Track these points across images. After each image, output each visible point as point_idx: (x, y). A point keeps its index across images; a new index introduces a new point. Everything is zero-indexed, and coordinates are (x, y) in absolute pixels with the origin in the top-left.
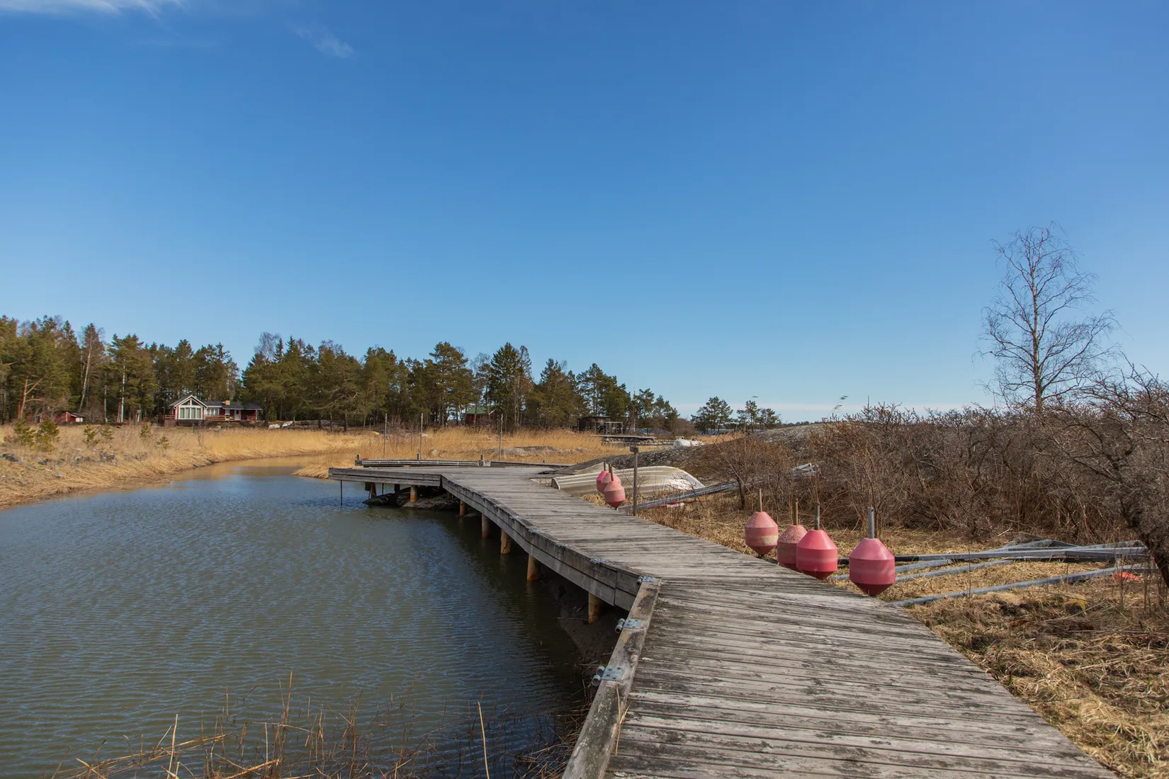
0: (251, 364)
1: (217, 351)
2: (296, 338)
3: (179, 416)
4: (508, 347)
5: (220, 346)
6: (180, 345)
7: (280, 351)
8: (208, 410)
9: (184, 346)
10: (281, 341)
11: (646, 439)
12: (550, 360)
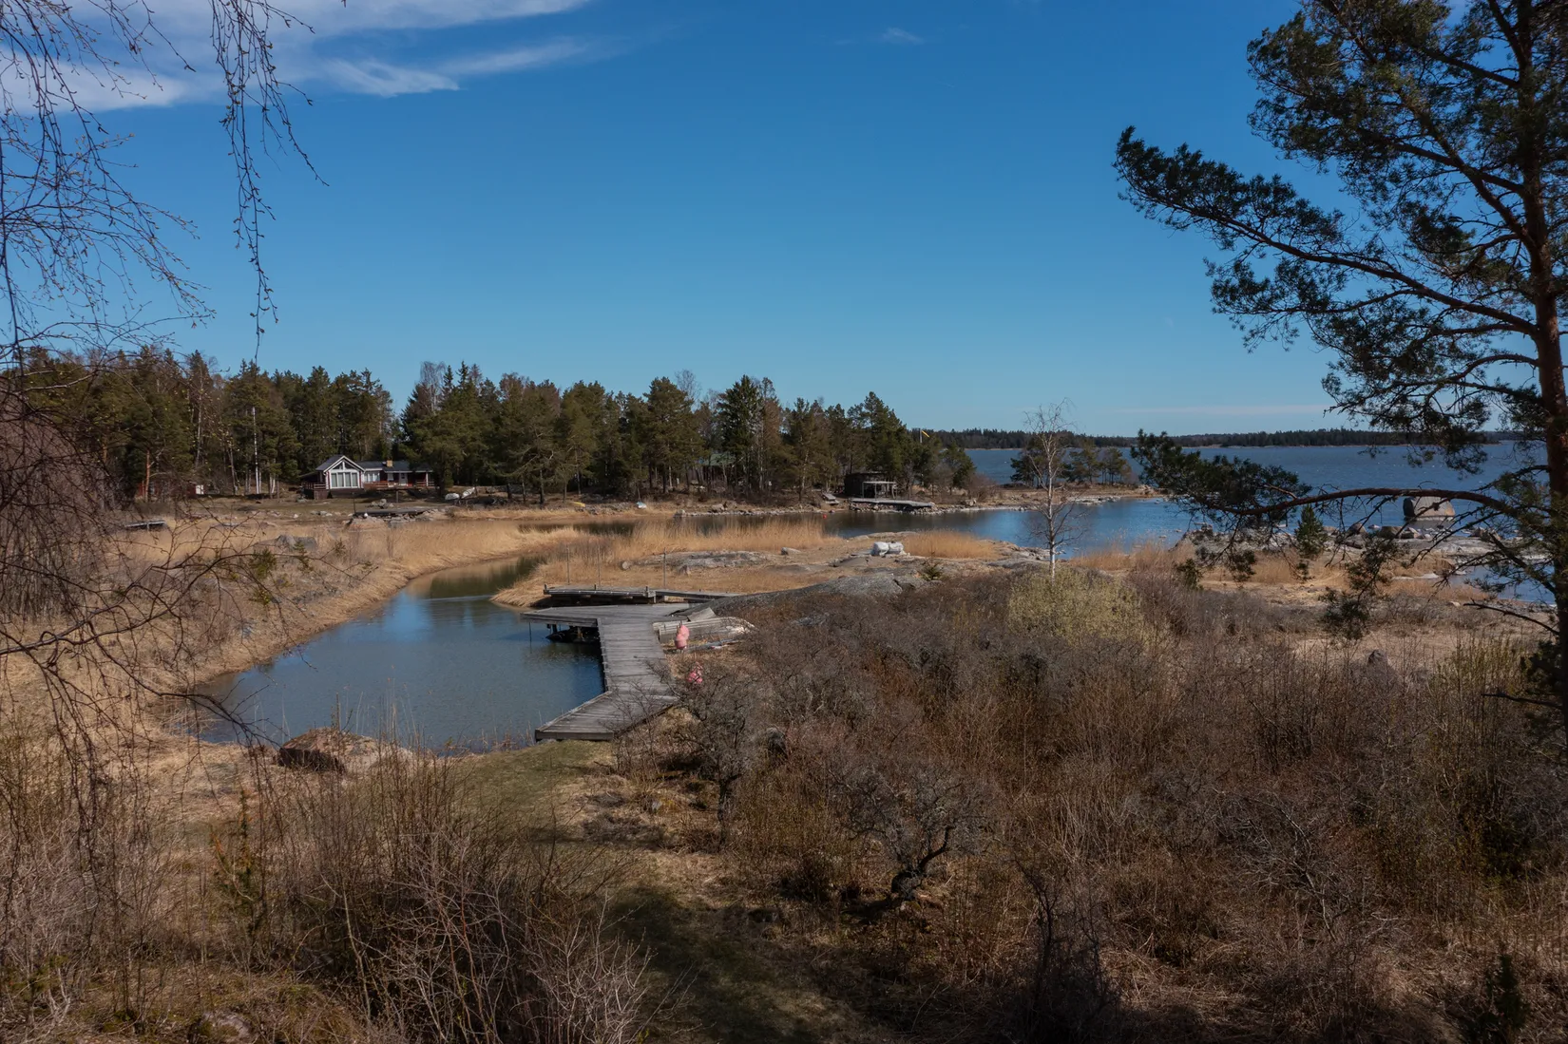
0: (412, 401)
1: (364, 380)
2: (469, 364)
3: (331, 484)
4: (746, 381)
5: (367, 374)
6: (314, 375)
7: (449, 383)
8: (366, 474)
9: (318, 373)
10: (449, 370)
11: (922, 507)
12: (799, 400)
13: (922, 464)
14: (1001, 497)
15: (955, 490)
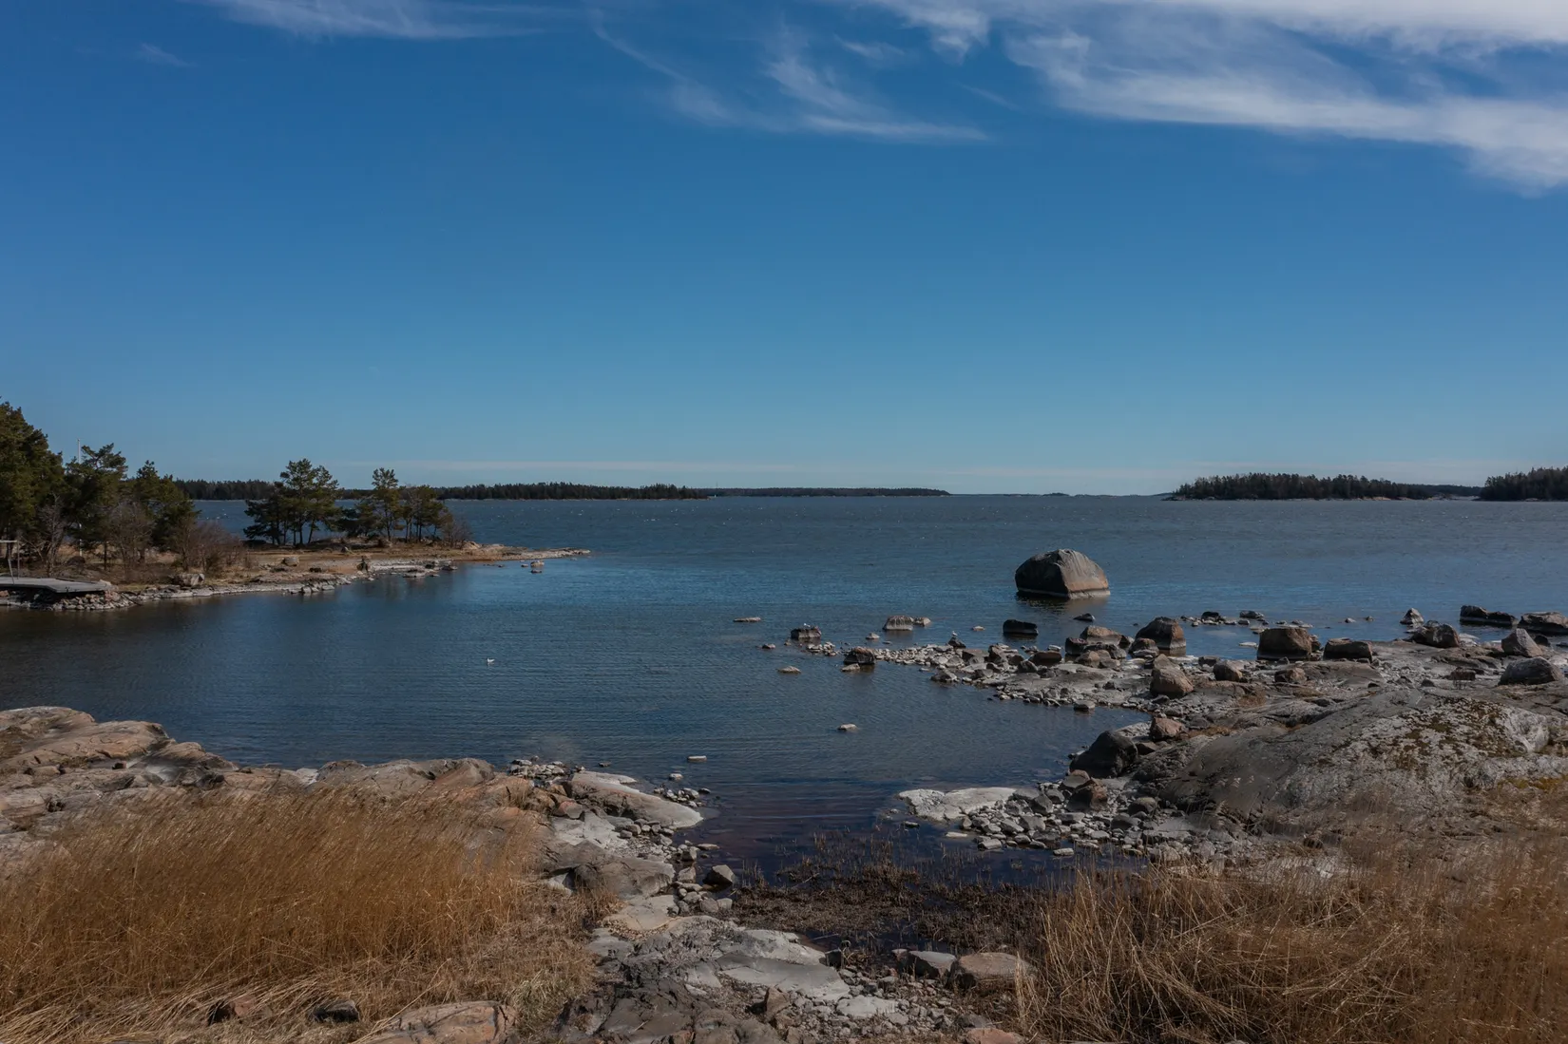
13: (80, 504)
14: (248, 566)
15: (152, 554)
